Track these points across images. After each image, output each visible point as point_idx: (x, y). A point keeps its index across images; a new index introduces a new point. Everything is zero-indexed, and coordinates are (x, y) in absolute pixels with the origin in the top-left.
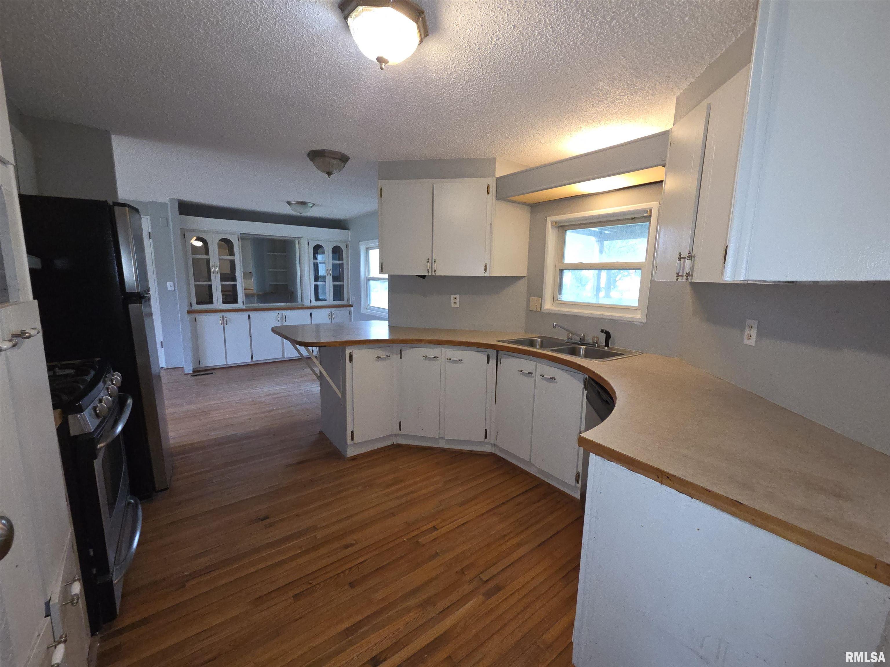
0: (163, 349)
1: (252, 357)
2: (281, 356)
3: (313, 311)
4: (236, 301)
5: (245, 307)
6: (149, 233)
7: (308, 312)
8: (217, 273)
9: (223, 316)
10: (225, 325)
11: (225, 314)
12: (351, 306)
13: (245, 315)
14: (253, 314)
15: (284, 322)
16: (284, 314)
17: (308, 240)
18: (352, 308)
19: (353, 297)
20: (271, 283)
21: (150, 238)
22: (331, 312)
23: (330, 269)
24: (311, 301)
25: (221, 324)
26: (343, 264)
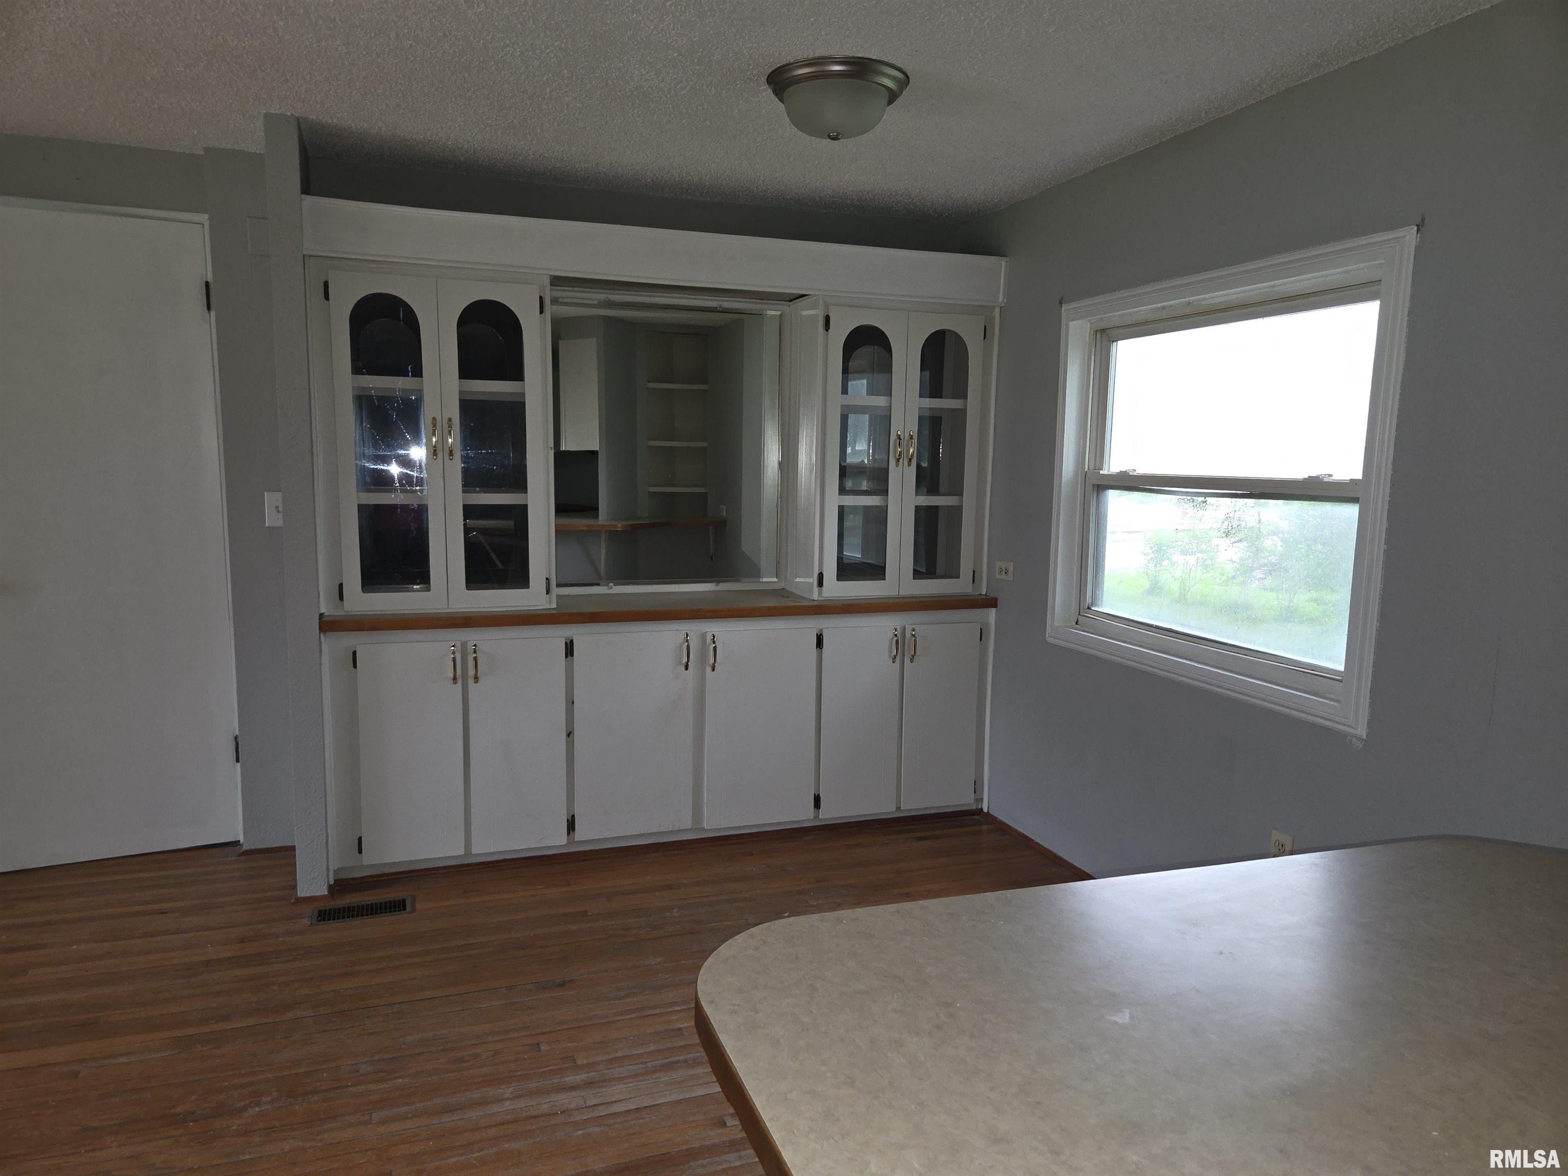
0: (239, 764)
1: (571, 825)
2: (688, 824)
3: (832, 626)
4: (521, 579)
5: (554, 606)
6: (207, 284)
7: (808, 627)
8: (451, 453)
9: (464, 645)
10: (471, 681)
11: (471, 636)
12: (992, 603)
13: (556, 636)
14: (582, 635)
15: (709, 669)
16: (709, 638)
17: (827, 306)
18: (993, 610)
19: (1004, 565)
20: (652, 489)
21: (209, 308)
22: (904, 629)
23: (911, 437)
24: (821, 577)
25: (455, 679)
26: (964, 411)
